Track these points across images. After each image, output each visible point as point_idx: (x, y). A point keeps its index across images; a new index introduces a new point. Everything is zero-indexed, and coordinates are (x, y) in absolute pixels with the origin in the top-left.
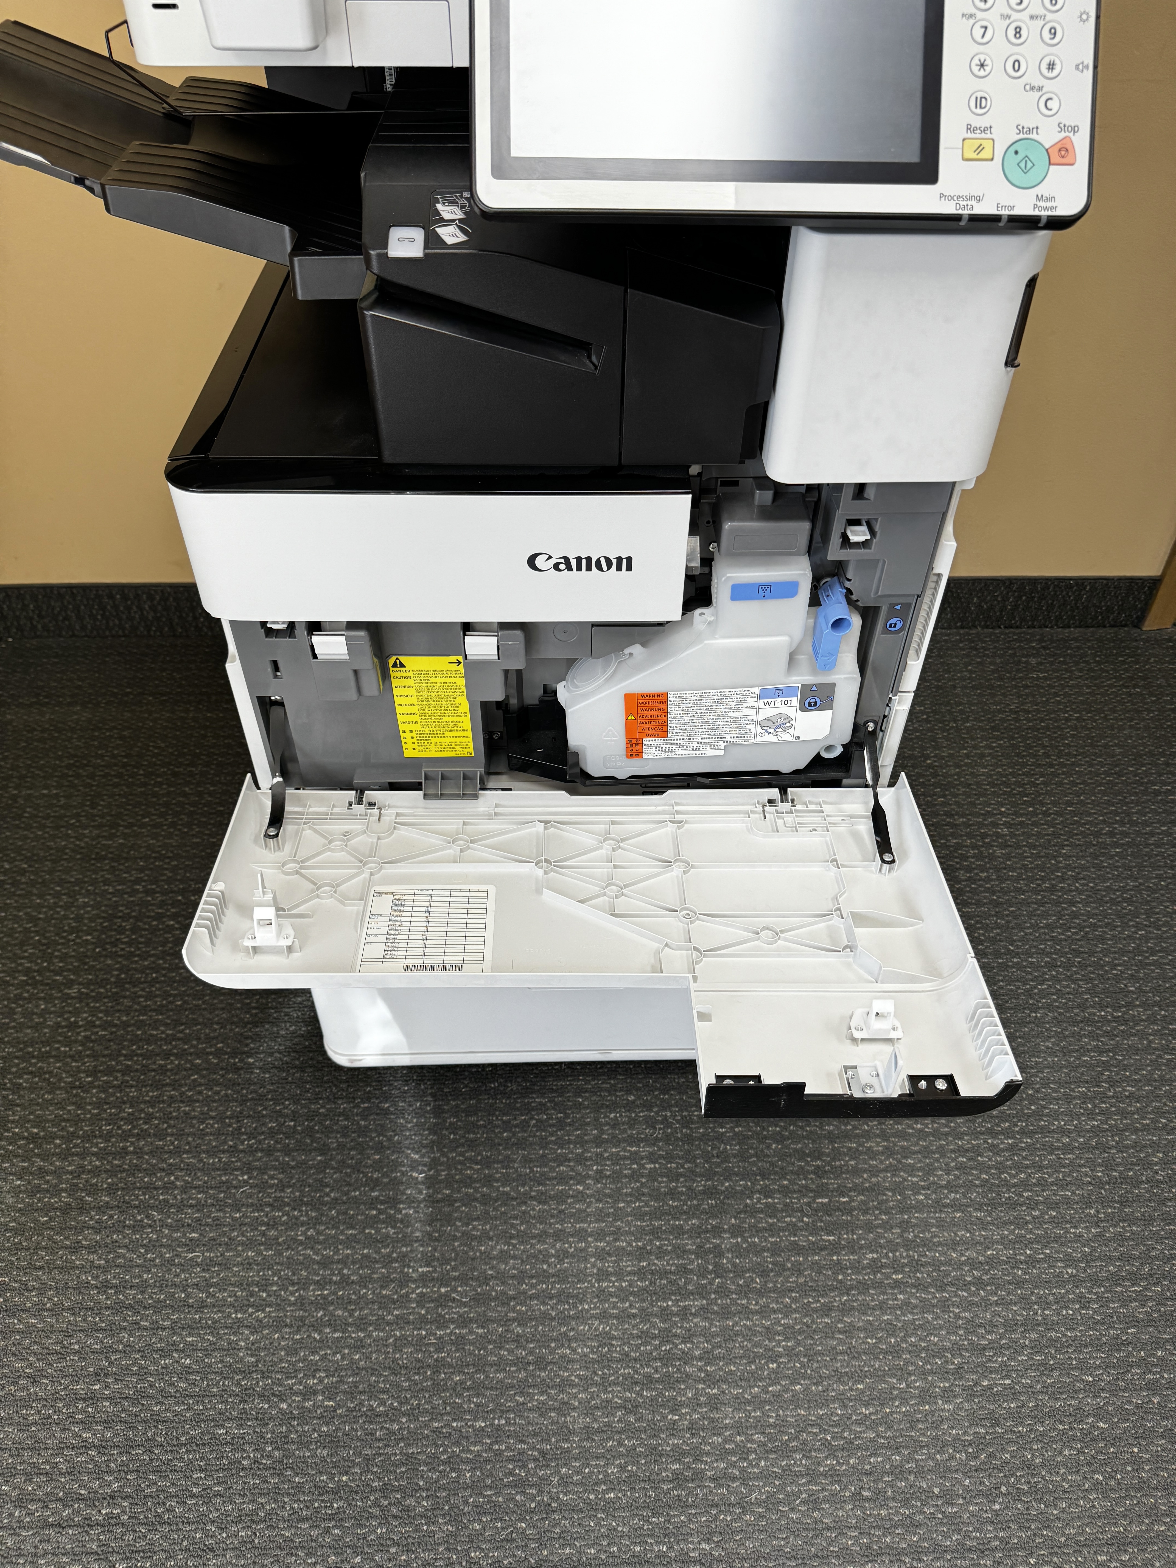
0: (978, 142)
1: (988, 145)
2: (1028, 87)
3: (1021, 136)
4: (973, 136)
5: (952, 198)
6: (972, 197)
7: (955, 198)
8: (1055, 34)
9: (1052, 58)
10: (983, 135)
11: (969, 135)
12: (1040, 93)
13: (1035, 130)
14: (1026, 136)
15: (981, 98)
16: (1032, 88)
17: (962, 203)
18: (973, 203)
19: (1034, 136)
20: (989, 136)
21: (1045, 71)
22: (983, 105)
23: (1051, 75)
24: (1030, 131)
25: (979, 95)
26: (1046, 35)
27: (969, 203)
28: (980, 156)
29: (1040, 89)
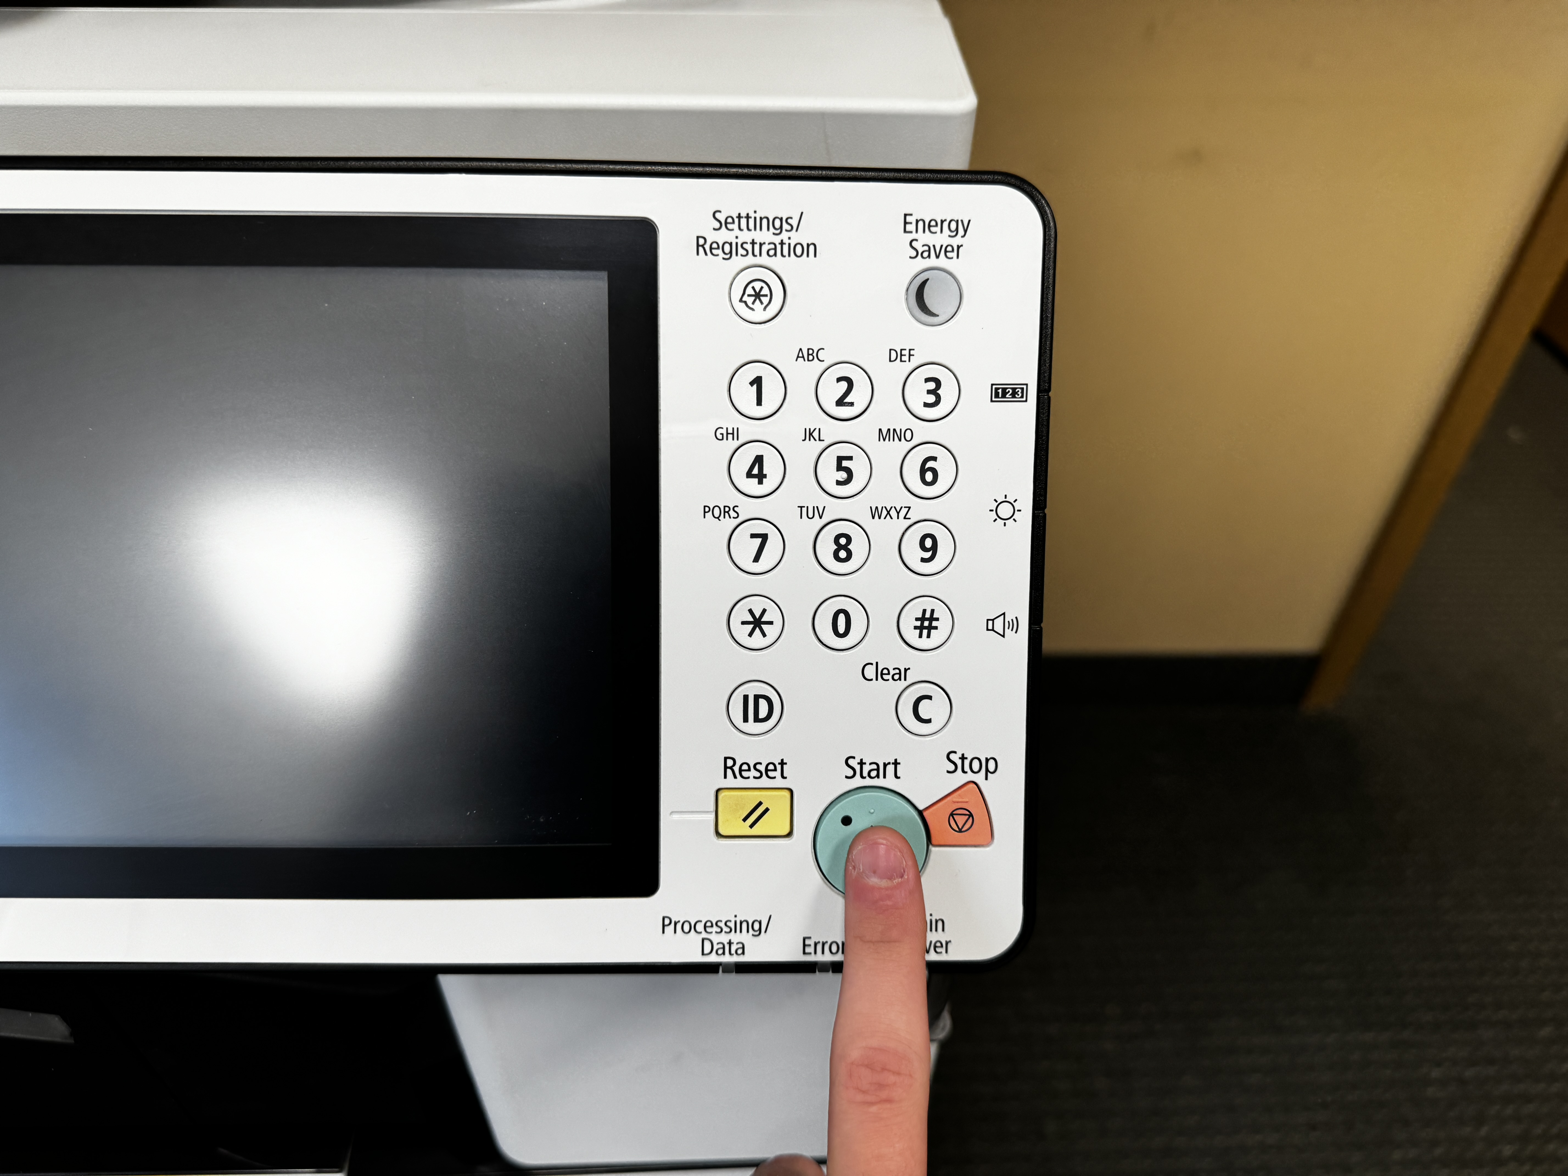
0: (753, 798)
1: (777, 804)
2: (870, 672)
3: (858, 782)
4: (740, 782)
5: (693, 927)
6: (738, 926)
7: (700, 927)
8: (934, 548)
9: (928, 604)
10: (764, 782)
11: (731, 782)
12: (903, 684)
13: (890, 769)
14: (868, 782)
15: (757, 698)
16: (881, 674)
17: (716, 939)
18: (745, 937)
19: (889, 782)
20: (779, 782)
21: (912, 636)
22: (763, 713)
23: (924, 643)
24: (879, 770)
25: (752, 690)
26: (914, 554)
27: (735, 938)
28: (757, 830)
29: (901, 674)
